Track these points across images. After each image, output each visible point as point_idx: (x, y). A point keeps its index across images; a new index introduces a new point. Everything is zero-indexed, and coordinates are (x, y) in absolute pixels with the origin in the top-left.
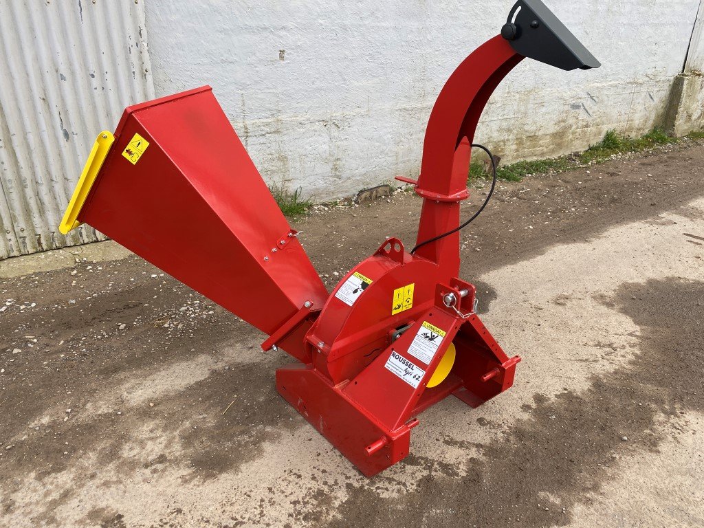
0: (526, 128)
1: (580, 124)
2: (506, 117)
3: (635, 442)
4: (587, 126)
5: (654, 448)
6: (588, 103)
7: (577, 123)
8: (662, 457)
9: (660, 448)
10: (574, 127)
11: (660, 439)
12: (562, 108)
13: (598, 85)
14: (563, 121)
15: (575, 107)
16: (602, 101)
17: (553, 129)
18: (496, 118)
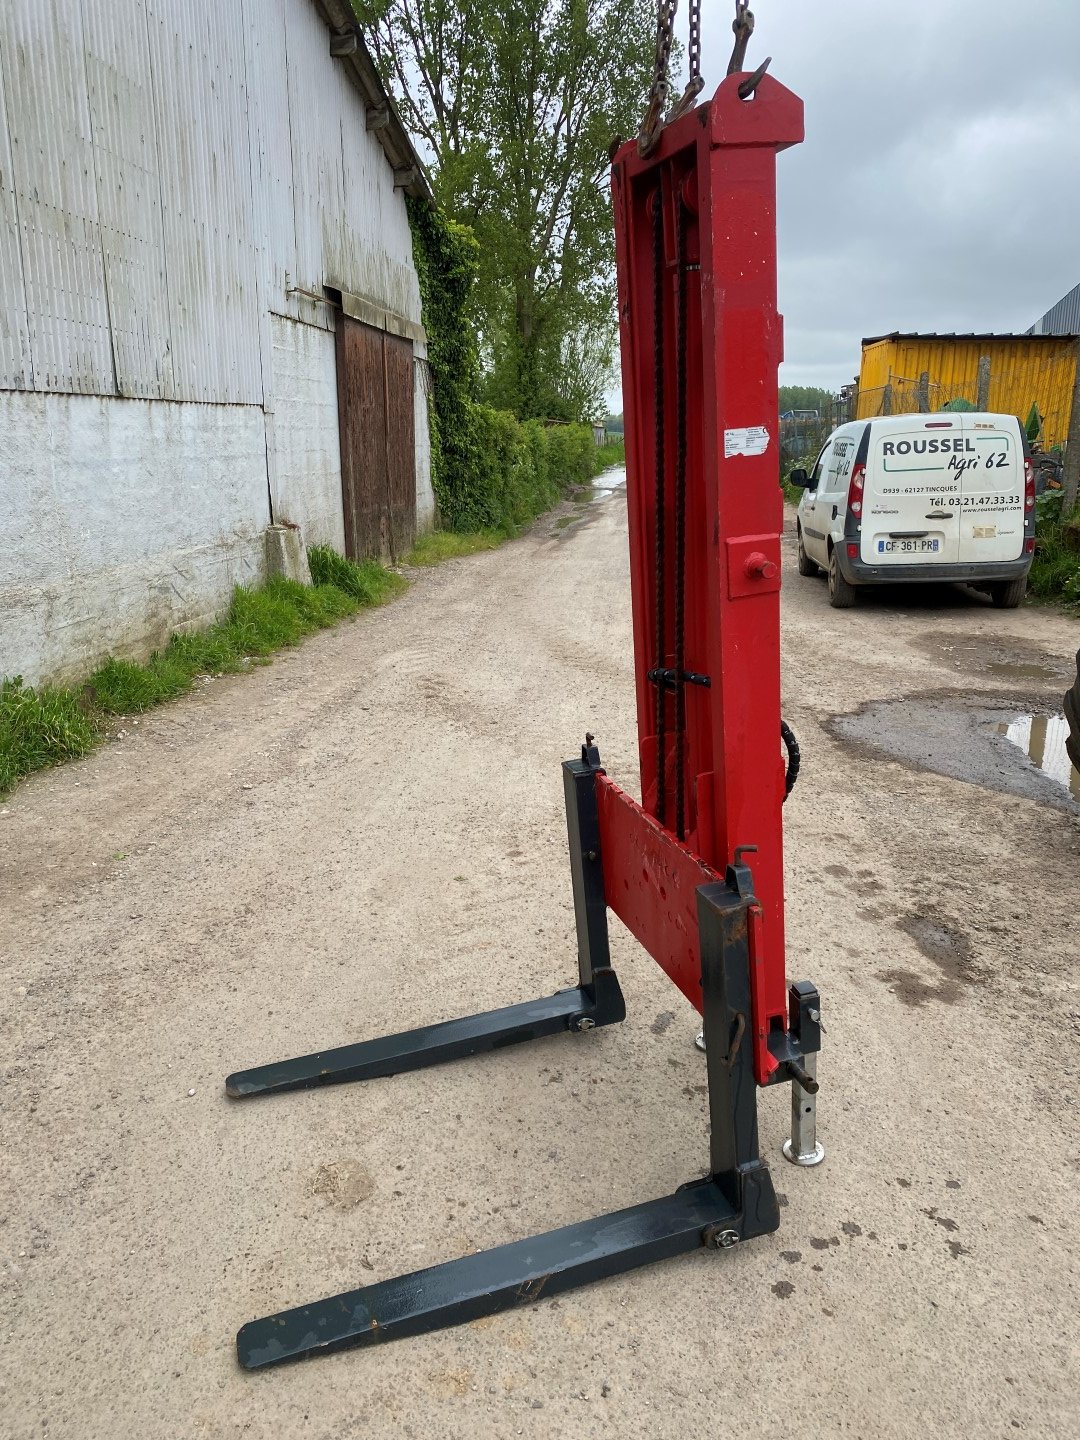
0: (109, 633)
1: (177, 615)
2: (78, 619)
4: (185, 619)
6: (179, 582)
7: (171, 616)
10: (170, 622)
12: (147, 594)
13: (182, 552)
14: (154, 615)
15: (164, 589)
16: (193, 578)
17: (143, 630)
18: (65, 624)
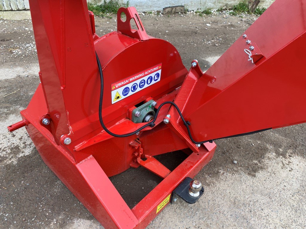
3: (241, 166)
5: (253, 173)
8: (255, 180)
9: (257, 174)
11: (262, 168)
